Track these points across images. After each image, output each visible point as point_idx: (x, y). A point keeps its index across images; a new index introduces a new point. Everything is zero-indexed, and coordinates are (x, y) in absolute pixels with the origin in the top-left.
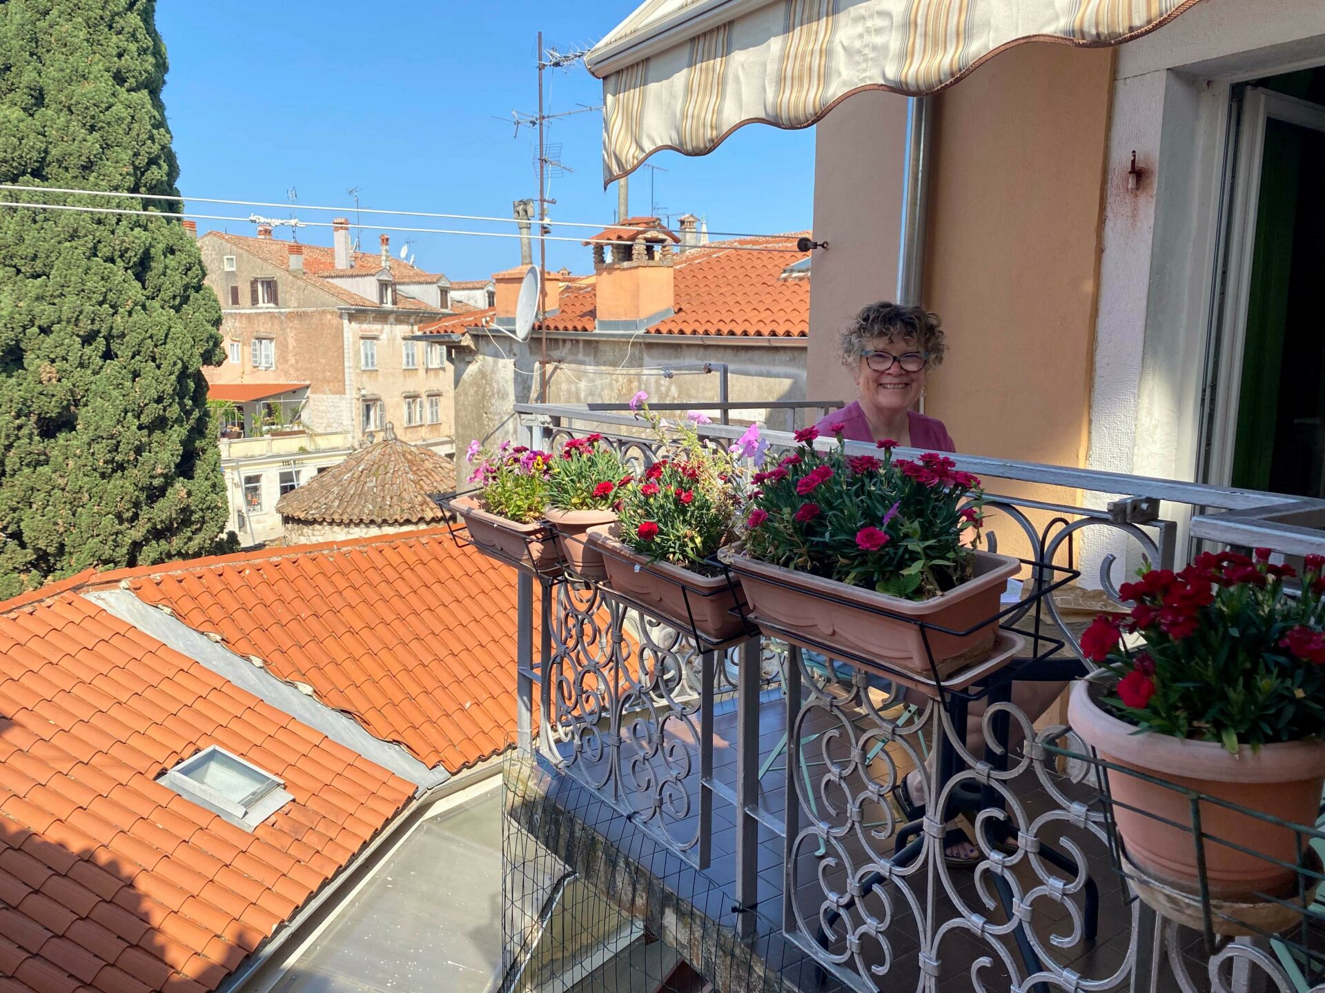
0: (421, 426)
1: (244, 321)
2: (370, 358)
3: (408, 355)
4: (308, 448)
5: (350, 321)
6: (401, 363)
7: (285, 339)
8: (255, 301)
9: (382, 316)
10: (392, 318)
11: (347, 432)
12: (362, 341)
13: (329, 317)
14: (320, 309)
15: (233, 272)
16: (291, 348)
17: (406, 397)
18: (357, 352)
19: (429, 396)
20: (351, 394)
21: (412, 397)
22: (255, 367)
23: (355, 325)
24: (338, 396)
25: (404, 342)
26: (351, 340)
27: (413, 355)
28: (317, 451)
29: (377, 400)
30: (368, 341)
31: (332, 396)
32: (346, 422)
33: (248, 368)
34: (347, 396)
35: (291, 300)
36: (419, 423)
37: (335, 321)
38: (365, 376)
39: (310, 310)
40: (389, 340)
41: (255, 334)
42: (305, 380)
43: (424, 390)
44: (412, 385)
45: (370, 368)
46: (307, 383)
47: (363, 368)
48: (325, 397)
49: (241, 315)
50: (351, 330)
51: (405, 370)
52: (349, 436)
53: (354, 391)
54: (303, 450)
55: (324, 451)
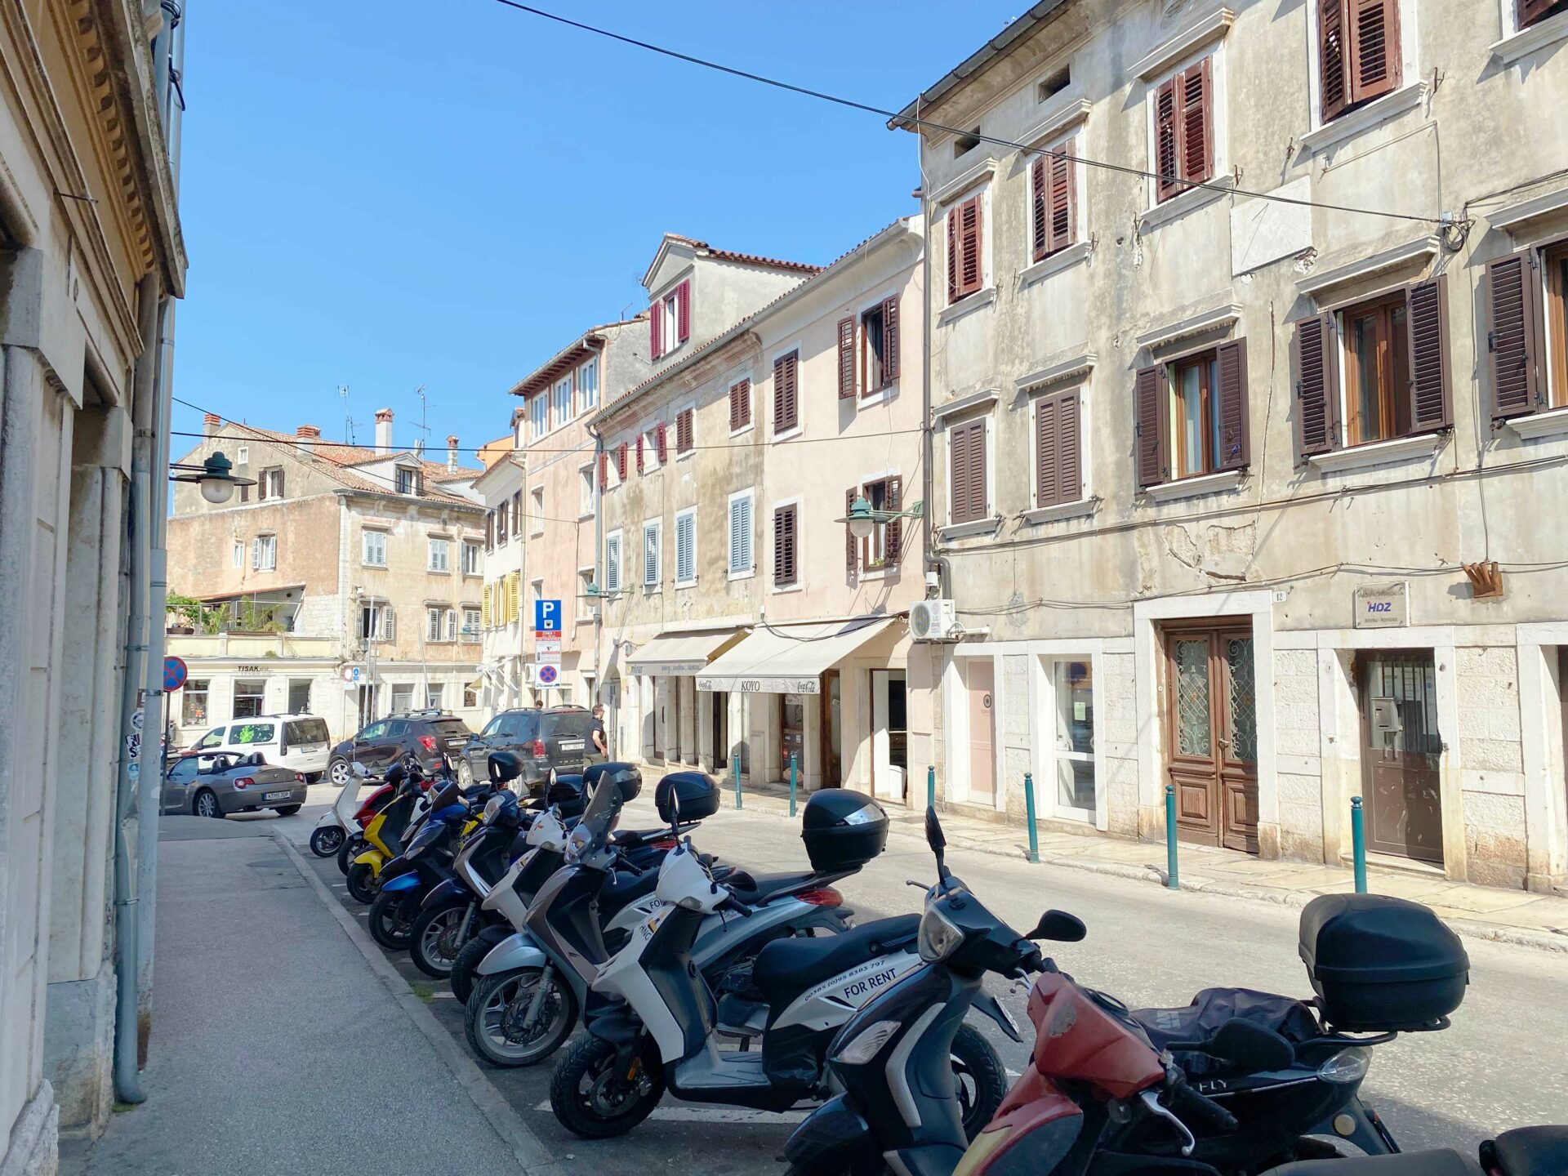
0: (451, 644)
1: (249, 517)
2: (375, 553)
3: (435, 556)
4: (279, 654)
5: (348, 506)
6: (425, 565)
7: (286, 534)
8: (262, 494)
9: (395, 504)
10: (413, 510)
11: (335, 639)
12: (365, 532)
13: (328, 503)
14: (319, 496)
15: (245, 465)
16: (290, 543)
17: (429, 606)
18: (357, 545)
19: (465, 608)
20: (345, 592)
21: (439, 609)
22: (256, 570)
23: (355, 514)
24: (331, 597)
25: (429, 540)
26: (349, 529)
27: (443, 557)
28: (293, 658)
29: (384, 604)
30: (375, 533)
31: (326, 597)
32: (338, 627)
33: (249, 573)
34: (340, 596)
35: (296, 489)
36: (447, 640)
37: (333, 507)
38: (366, 574)
39: (310, 497)
40: (407, 535)
41: (259, 533)
42: (300, 581)
43: (459, 600)
44: (439, 592)
45: (375, 564)
46: (303, 583)
47: (364, 564)
48: (318, 598)
49: (247, 511)
50: (350, 519)
51: (430, 573)
52: (339, 645)
53: (349, 590)
54: (271, 655)
55: (300, 659)
